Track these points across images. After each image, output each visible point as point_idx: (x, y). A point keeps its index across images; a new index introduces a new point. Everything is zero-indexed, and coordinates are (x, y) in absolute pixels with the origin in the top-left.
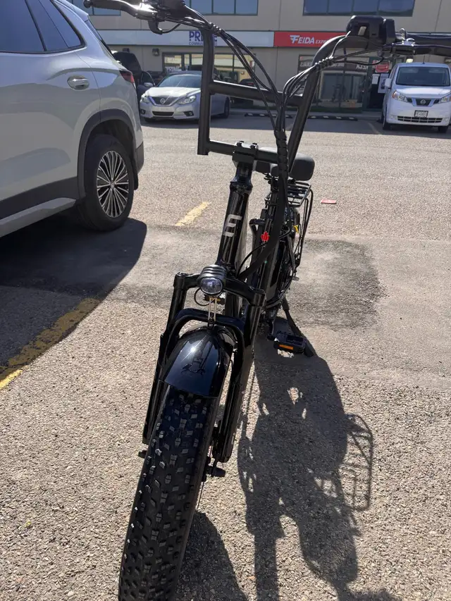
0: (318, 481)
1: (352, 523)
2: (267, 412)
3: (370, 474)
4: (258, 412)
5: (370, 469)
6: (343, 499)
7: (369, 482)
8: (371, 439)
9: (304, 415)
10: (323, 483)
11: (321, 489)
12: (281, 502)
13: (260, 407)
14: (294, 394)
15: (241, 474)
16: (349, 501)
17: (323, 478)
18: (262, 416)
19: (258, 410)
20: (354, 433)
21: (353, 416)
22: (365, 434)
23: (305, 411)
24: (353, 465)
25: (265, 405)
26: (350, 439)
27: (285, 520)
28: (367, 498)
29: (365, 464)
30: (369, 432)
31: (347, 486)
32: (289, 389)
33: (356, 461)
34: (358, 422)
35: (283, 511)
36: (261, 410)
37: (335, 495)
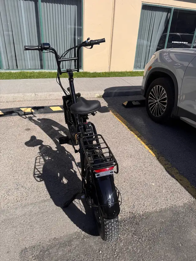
0: (50, 158)
1: (40, 154)
2: (71, 170)
3: (35, 164)
4: (74, 169)
5: (35, 166)
6: (43, 157)
7: (35, 163)
8: (34, 174)
9: (59, 174)
10: (49, 158)
11: (49, 157)
12: (58, 152)
13: (74, 171)
14: (65, 181)
15: (70, 153)
16: (41, 157)
17: (49, 159)
18: (72, 168)
19: (75, 170)
20: (40, 175)
21: (41, 181)
22: (36, 176)
23: (59, 176)
24: (40, 165)
25: (73, 172)
26: (41, 172)
27: (56, 149)
28: (36, 159)
29: (36, 167)
30: (34, 177)
31: (42, 160)
32: (67, 182)
33: (40, 167)
34: (39, 179)
35: (57, 151)
36: (73, 170)
37: (45, 157)
